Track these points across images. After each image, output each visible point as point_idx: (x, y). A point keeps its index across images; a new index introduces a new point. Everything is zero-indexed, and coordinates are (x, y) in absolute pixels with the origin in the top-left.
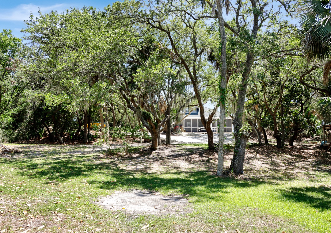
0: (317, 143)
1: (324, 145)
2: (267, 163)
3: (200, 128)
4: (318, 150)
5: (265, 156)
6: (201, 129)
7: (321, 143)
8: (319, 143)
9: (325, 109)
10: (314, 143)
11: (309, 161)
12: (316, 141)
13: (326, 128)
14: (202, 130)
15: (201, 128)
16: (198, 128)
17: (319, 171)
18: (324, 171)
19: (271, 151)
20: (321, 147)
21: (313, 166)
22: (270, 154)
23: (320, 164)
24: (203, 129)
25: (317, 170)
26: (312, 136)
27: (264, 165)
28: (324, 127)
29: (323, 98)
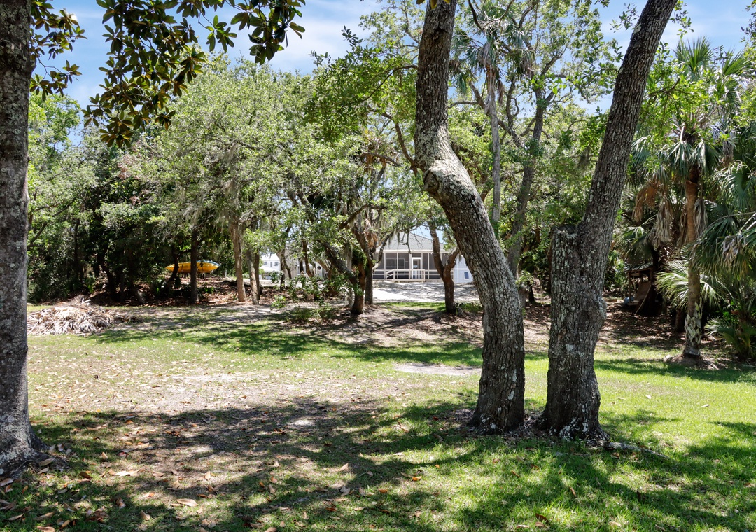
0: (616, 300)
1: (630, 304)
2: (543, 334)
3: (390, 271)
4: (620, 312)
5: (536, 323)
6: (392, 273)
7: (623, 301)
8: (620, 301)
9: (634, 246)
10: (610, 301)
11: (606, 331)
12: (616, 298)
13: (634, 275)
14: (394, 274)
15: (393, 270)
16: (385, 270)
17: (624, 343)
18: (631, 344)
19: (544, 315)
20: (624, 307)
21: (615, 338)
22: (543, 319)
23: (626, 334)
24: (396, 272)
25: (621, 343)
26: (608, 289)
27: (539, 337)
28: (630, 274)
29: (631, 229)
